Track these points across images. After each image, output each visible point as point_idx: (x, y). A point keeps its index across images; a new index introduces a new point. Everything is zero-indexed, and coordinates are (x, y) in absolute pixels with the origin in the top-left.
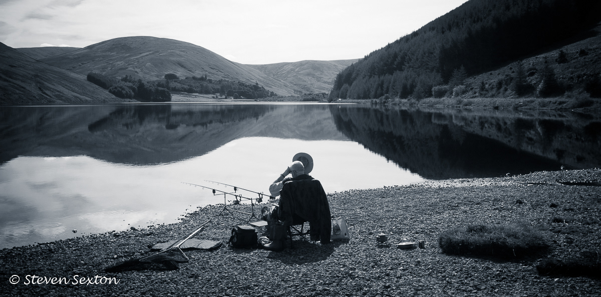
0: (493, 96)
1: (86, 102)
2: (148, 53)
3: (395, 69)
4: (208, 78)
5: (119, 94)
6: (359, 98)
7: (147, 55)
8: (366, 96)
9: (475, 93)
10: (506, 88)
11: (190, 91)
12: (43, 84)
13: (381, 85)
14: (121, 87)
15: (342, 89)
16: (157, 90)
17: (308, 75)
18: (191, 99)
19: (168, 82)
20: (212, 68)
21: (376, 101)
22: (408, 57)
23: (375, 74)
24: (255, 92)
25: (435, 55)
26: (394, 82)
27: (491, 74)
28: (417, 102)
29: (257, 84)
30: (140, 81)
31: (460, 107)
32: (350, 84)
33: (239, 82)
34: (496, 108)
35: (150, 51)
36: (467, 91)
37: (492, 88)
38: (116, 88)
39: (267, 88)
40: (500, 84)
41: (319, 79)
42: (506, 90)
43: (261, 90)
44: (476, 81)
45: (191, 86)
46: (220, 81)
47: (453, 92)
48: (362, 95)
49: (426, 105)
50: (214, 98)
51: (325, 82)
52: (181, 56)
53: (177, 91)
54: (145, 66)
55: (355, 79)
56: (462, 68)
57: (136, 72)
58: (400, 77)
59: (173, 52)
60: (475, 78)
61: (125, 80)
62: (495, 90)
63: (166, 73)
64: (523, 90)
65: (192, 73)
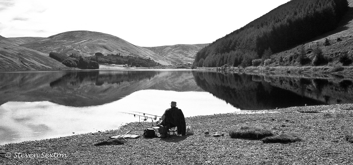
0: (287, 65)
1: (49, 69)
2: (85, 41)
3: (231, 50)
4: (121, 55)
5: (68, 64)
6: (209, 66)
7: (85, 42)
8: (214, 65)
9: (277, 63)
10: (294, 60)
11: (110, 63)
12: (24, 59)
13: (222, 59)
14: (69, 61)
15: (200, 61)
16: (91, 62)
17: (180, 53)
18: (110, 67)
19: (97, 58)
20: (123, 49)
21: (219, 68)
22: (238, 42)
23: (219, 53)
24: (148, 63)
25: (254, 41)
26: (230, 57)
27: (286, 52)
28: (243, 69)
29: (150, 58)
30: (81, 57)
31: (268, 72)
32: (205, 59)
33: (139, 57)
34: (289, 72)
35: (87, 39)
36: (273, 62)
37: (287, 61)
38: (66, 61)
39: (155, 61)
40: (291, 58)
41: (186, 55)
42: (295, 61)
43: (152, 62)
44: (277, 56)
45: (111, 60)
46: (128, 57)
47: (264, 63)
48: (212, 65)
49: (248, 70)
50: (124, 66)
51: (190, 57)
52: (104, 42)
53: (103, 63)
54: (83, 48)
55: (207, 55)
56: (269, 49)
57: (78, 52)
58: (233, 54)
59: (100, 40)
60: (277, 55)
61: (72, 56)
62: (288, 61)
63: (96, 52)
64: (305, 61)
65: (111, 52)
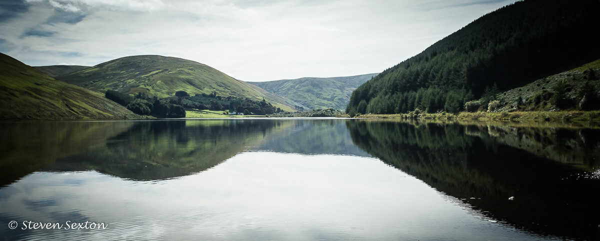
1: (109, 118)
2: (157, 71)
4: (217, 95)
5: (137, 110)
7: (157, 73)
11: (201, 108)
12: (69, 101)
14: (138, 104)
15: (359, 104)
16: (172, 107)
17: (308, 91)
18: (202, 115)
19: (180, 100)
20: (219, 86)
21: (406, 116)
22: (431, 75)
23: (398, 91)
24: (264, 108)
25: (462, 72)
26: (420, 98)
27: (520, 90)
29: (264, 100)
30: (155, 98)
32: (368, 101)
33: (247, 99)
34: (548, 120)
35: (159, 69)
36: (502, 106)
38: (134, 105)
39: (273, 105)
41: (318, 96)
42: (545, 104)
43: (268, 107)
45: (202, 103)
46: (229, 98)
47: (488, 107)
50: (224, 114)
51: (324, 99)
52: (189, 74)
53: (190, 108)
54: (156, 84)
55: (373, 96)
57: (148, 89)
58: (428, 93)
59: (182, 70)
61: (139, 97)
62: (533, 106)
63: (177, 91)
65: (200, 91)
